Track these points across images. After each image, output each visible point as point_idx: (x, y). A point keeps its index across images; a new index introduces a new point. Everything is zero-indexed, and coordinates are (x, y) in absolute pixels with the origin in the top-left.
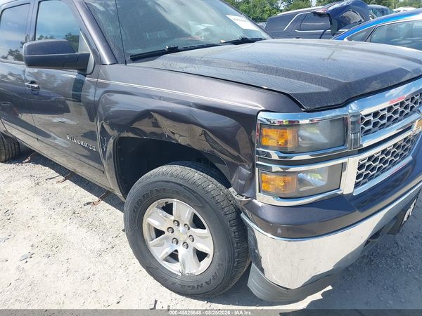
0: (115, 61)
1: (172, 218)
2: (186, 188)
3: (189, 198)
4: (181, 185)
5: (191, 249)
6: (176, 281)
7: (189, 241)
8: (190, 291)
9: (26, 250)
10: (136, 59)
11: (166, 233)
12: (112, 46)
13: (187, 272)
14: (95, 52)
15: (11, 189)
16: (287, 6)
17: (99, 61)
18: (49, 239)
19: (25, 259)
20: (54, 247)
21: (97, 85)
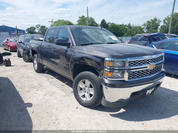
0: (77, 45)
1: (85, 85)
3: (89, 79)
4: (88, 76)
5: (89, 94)
6: (84, 102)
7: (88, 92)
8: (87, 105)
9: (45, 94)
10: (82, 45)
11: (83, 89)
12: (77, 42)
13: (87, 100)
14: (72, 43)
15: (41, 80)
16: (147, 31)
17: (73, 45)
18: (51, 92)
19: (45, 95)
20: (52, 93)
21: (72, 51)
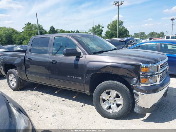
1: (109, 96)
2: (116, 86)
6: (111, 115)
7: (114, 102)
11: (107, 101)
13: (114, 111)
14: (83, 52)
17: (85, 54)
